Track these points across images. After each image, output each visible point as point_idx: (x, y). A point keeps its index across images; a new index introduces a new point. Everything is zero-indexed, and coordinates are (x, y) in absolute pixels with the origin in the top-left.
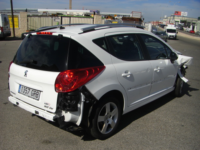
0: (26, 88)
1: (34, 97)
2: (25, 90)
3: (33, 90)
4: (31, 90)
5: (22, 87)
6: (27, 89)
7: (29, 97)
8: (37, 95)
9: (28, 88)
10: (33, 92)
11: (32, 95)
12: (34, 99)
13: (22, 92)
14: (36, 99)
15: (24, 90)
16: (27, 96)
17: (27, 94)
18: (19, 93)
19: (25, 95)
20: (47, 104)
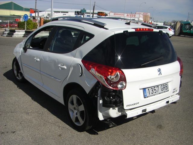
0: (153, 88)
1: (165, 90)
2: (153, 90)
3: (162, 86)
4: (160, 86)
5: (149, 90)
6: (155, 89)
7: (160, 94)
8: (166, 87)
9: (156, 87)
10: (162, 87)
11: (162, 90)
12: (165, 92)
13: (151, 94)
14: (167, 91)
15: (152, 91)
16: (157, 94)
17: (157, 93)
18: (146, 98)
19: (156, 94)
20: (175, 89)
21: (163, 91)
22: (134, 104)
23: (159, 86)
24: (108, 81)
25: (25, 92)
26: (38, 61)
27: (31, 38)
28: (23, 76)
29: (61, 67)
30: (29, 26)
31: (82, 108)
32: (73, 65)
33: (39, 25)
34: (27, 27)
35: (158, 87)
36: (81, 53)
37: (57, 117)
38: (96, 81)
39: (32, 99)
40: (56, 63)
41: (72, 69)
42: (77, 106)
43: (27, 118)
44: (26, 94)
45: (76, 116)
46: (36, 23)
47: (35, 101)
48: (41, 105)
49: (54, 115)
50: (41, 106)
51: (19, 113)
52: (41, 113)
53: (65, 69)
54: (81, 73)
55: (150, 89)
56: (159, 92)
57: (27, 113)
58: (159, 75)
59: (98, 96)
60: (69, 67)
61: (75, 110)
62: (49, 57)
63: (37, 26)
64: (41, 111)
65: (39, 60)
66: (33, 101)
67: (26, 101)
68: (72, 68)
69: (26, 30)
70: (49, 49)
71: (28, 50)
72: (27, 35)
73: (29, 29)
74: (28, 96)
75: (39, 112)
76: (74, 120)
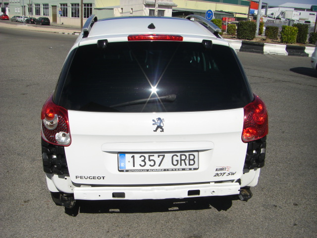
0: (146, 155)
1: (183, 166)
2: (147, 160)
3: (175, 155)
4: (168, 155)
5: (133, 157)
6: (151, 158)
7: (165, 170)
8: (190, 160)
9: (156, 155)
10: (176, 158)
11: (175, 166)
12: (184, 170)
13: (138, 167)
14: (190, 169)
15: (144, 161)
16: (157, 170)
17: (156, 167)
18: (122, 171)
19: (152, 170)
20: (221, 169)
21: (178, 166)
22: (94, 178)
23: (166, 155)
35: (164, 156)
55: (137, 156)
56: (162, 167)
58: (156, 131)
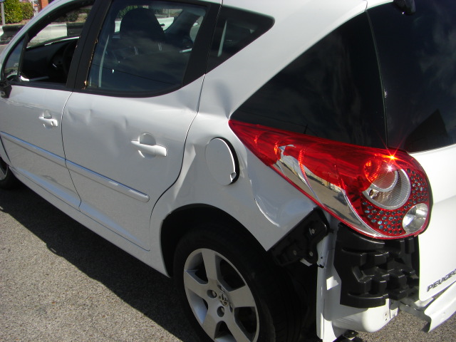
24: (364, 208)
25: (22, 223)
26: (54, 126)
27: (20, 46)
28: (9, 170)
29: (145, 151)
30: (12, 14)
31: (244, 297)
32: (194, 141)
33: (36, 9)
34: (6, 16)
36: (223, 95)
37: (146, 314)
38: (311, 207)
39: (49, 247)
40: (120, 133)
41: (190, 157)
42: (220, 287)
43: (43, 330)
44: (26, 232)
45: (218, 319)
46: (30, 5)
47: (59, 253)
48: (84, 270)
49: (133, 305)
50: (84, 275)
51: (14, 312)
52: (88, 302)
53: (161, 155)
54: (232, 174)
57: (42, 310)
59: (320, 262)
60: (178, 148)
61: (213, 297)
62: (91, 110)
63: (34, 10)
64: (85, 296)
65: (56, 122)
66: (52, 255)
67: (30, 257)
68: (194, 154)
69: (4, 25)
70: (88, 80)
71: (15, 88)
72: (9, 39)
73: (14, 23)
74: (34, 238)
75: (81, 301)
76: (211, 332)
